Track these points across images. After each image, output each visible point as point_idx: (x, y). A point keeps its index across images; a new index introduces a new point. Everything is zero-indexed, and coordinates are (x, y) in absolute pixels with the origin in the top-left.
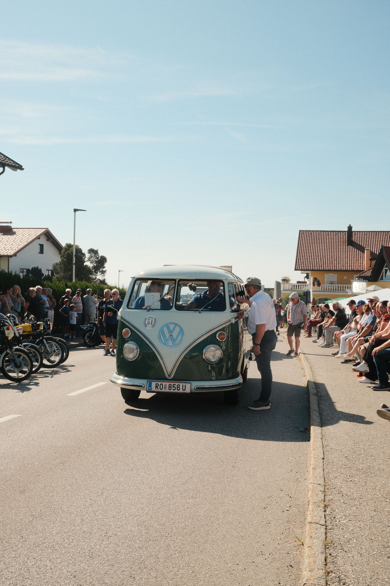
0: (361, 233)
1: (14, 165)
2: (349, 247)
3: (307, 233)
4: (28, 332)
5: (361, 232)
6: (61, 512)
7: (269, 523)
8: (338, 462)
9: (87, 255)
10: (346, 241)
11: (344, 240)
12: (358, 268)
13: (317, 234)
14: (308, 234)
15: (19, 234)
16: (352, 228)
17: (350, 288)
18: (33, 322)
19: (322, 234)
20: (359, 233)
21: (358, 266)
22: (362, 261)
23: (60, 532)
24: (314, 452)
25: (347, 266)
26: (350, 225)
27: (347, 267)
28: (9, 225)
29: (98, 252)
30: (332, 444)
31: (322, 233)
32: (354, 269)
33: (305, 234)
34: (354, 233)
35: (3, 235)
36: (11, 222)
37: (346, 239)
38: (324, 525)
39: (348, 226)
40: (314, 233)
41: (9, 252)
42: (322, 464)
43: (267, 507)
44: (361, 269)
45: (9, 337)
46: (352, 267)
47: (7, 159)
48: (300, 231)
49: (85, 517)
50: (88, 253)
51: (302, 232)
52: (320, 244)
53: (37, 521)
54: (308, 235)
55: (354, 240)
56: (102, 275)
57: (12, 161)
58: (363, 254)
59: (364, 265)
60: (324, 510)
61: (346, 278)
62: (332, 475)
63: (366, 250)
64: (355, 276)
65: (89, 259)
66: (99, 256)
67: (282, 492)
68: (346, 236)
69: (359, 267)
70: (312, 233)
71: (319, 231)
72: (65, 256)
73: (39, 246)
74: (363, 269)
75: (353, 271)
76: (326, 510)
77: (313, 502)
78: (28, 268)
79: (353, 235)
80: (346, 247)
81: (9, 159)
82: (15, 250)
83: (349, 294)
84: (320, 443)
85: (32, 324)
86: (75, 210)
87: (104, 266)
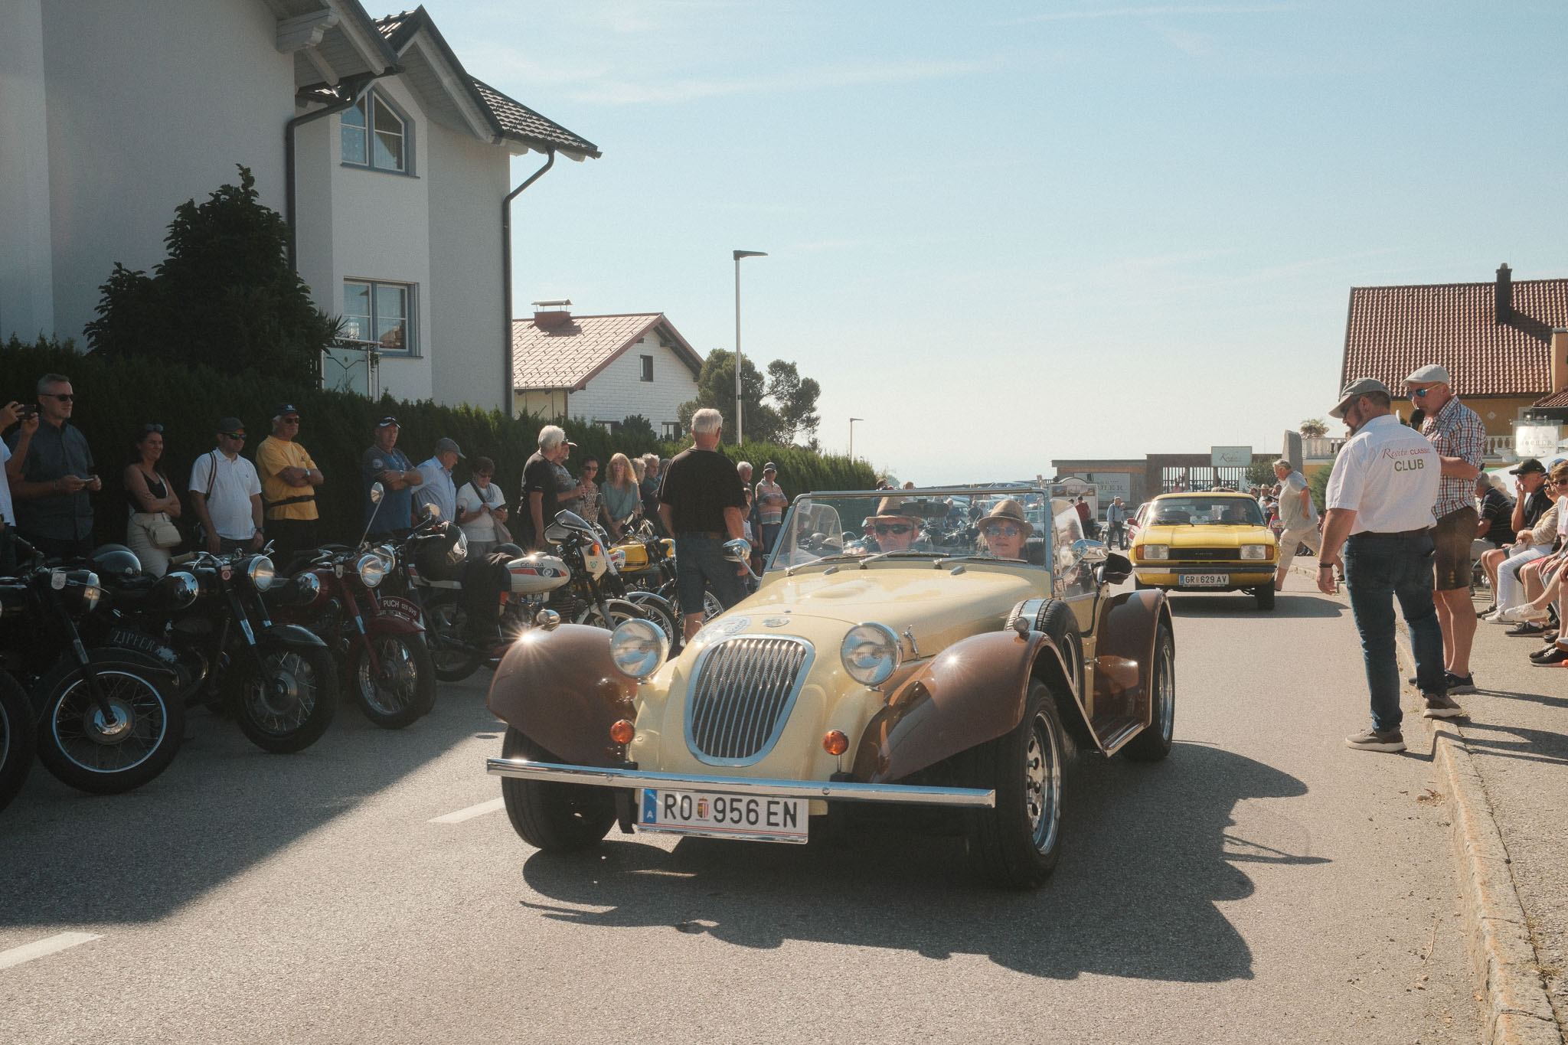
0: (1539, 287)
1: (575, 144)
2: (1502, 329)
3: (1374, 294)
4: (638, 565)
5: (1538, 282)
6: (788, 976)
7: (1373, 1017)
8: (1555, 871)
9: (768, 379)
10: (1491, 313)
11: (1486, 309)
12: (1531, 386)
13: (1403, 297)
14: (1378, 297)
15: (588, 332)
16: (1512, 273)
17: (1510, 444)
18: (650, 539)
19: (1418, 296)
20: (1534, 288)
21: (1531, 381)
22: (1544, 366)
23: (796, 1021)
24: (1475, 844)
25: (1496, 382)
26: (1504, 266)
27: (1496, 386)
28: (563, 308)
29: (795, 370)
30: (1527, 826)
31: (1418, 292)
32: (1519, 391)
33: (1368, 298)
34: (1517, 288)
35: (549, 336)
36: (568, 303)
37: (1491, 305)
38: (1550, 1020)
39: (1499, 268)
40: (1393, 293)
41: (567, 379)
42: (1509, 874)
43: (1358, 980)
44: (1540, 388)
45: (593, 574)
46: (1513, 386)
47: (558, 131)
48: (1353, 290)
49: (854, 990)
50: (769, 373)
51: (1359, 293)
52: (1412, 324)
53: (731, 994)
54: (1378, 301)
55: (1516, 309)
56: (809, 429)
57: (571, 134)
58: (1546, 345)
59: (1548, 376)
60: (1543, 983)
61: (1494, 415)
62: (1546, 900)
63: (1554, 335)
64: (1521, 410)
65: (773, 390)
66: (798, 381)
67: (1393, 944)
68: (1491, 297)
69: (1534, 384)
70: (1389, 293)
71: (1409, 288)
72: (710, 384)
73: (642, 360)
74: (1546, 388)
75: (1514, 395)
76: (1549, 984)
77: (1504, 961)
78: (614, 420)
79: (1515, 293)
80: (1491, 329)
81: (564, 131)
82: (580, 374)
83: (1504, 460)
84: (1490, 825)
85: (648, 545)
86: (738, 255)
87: (812, 405)
